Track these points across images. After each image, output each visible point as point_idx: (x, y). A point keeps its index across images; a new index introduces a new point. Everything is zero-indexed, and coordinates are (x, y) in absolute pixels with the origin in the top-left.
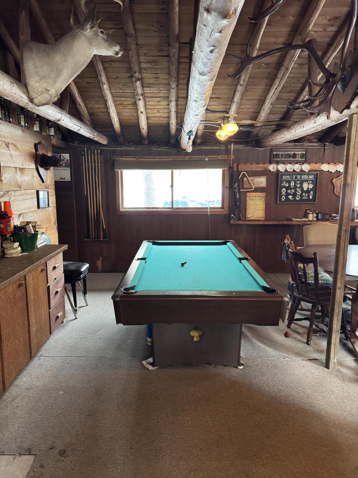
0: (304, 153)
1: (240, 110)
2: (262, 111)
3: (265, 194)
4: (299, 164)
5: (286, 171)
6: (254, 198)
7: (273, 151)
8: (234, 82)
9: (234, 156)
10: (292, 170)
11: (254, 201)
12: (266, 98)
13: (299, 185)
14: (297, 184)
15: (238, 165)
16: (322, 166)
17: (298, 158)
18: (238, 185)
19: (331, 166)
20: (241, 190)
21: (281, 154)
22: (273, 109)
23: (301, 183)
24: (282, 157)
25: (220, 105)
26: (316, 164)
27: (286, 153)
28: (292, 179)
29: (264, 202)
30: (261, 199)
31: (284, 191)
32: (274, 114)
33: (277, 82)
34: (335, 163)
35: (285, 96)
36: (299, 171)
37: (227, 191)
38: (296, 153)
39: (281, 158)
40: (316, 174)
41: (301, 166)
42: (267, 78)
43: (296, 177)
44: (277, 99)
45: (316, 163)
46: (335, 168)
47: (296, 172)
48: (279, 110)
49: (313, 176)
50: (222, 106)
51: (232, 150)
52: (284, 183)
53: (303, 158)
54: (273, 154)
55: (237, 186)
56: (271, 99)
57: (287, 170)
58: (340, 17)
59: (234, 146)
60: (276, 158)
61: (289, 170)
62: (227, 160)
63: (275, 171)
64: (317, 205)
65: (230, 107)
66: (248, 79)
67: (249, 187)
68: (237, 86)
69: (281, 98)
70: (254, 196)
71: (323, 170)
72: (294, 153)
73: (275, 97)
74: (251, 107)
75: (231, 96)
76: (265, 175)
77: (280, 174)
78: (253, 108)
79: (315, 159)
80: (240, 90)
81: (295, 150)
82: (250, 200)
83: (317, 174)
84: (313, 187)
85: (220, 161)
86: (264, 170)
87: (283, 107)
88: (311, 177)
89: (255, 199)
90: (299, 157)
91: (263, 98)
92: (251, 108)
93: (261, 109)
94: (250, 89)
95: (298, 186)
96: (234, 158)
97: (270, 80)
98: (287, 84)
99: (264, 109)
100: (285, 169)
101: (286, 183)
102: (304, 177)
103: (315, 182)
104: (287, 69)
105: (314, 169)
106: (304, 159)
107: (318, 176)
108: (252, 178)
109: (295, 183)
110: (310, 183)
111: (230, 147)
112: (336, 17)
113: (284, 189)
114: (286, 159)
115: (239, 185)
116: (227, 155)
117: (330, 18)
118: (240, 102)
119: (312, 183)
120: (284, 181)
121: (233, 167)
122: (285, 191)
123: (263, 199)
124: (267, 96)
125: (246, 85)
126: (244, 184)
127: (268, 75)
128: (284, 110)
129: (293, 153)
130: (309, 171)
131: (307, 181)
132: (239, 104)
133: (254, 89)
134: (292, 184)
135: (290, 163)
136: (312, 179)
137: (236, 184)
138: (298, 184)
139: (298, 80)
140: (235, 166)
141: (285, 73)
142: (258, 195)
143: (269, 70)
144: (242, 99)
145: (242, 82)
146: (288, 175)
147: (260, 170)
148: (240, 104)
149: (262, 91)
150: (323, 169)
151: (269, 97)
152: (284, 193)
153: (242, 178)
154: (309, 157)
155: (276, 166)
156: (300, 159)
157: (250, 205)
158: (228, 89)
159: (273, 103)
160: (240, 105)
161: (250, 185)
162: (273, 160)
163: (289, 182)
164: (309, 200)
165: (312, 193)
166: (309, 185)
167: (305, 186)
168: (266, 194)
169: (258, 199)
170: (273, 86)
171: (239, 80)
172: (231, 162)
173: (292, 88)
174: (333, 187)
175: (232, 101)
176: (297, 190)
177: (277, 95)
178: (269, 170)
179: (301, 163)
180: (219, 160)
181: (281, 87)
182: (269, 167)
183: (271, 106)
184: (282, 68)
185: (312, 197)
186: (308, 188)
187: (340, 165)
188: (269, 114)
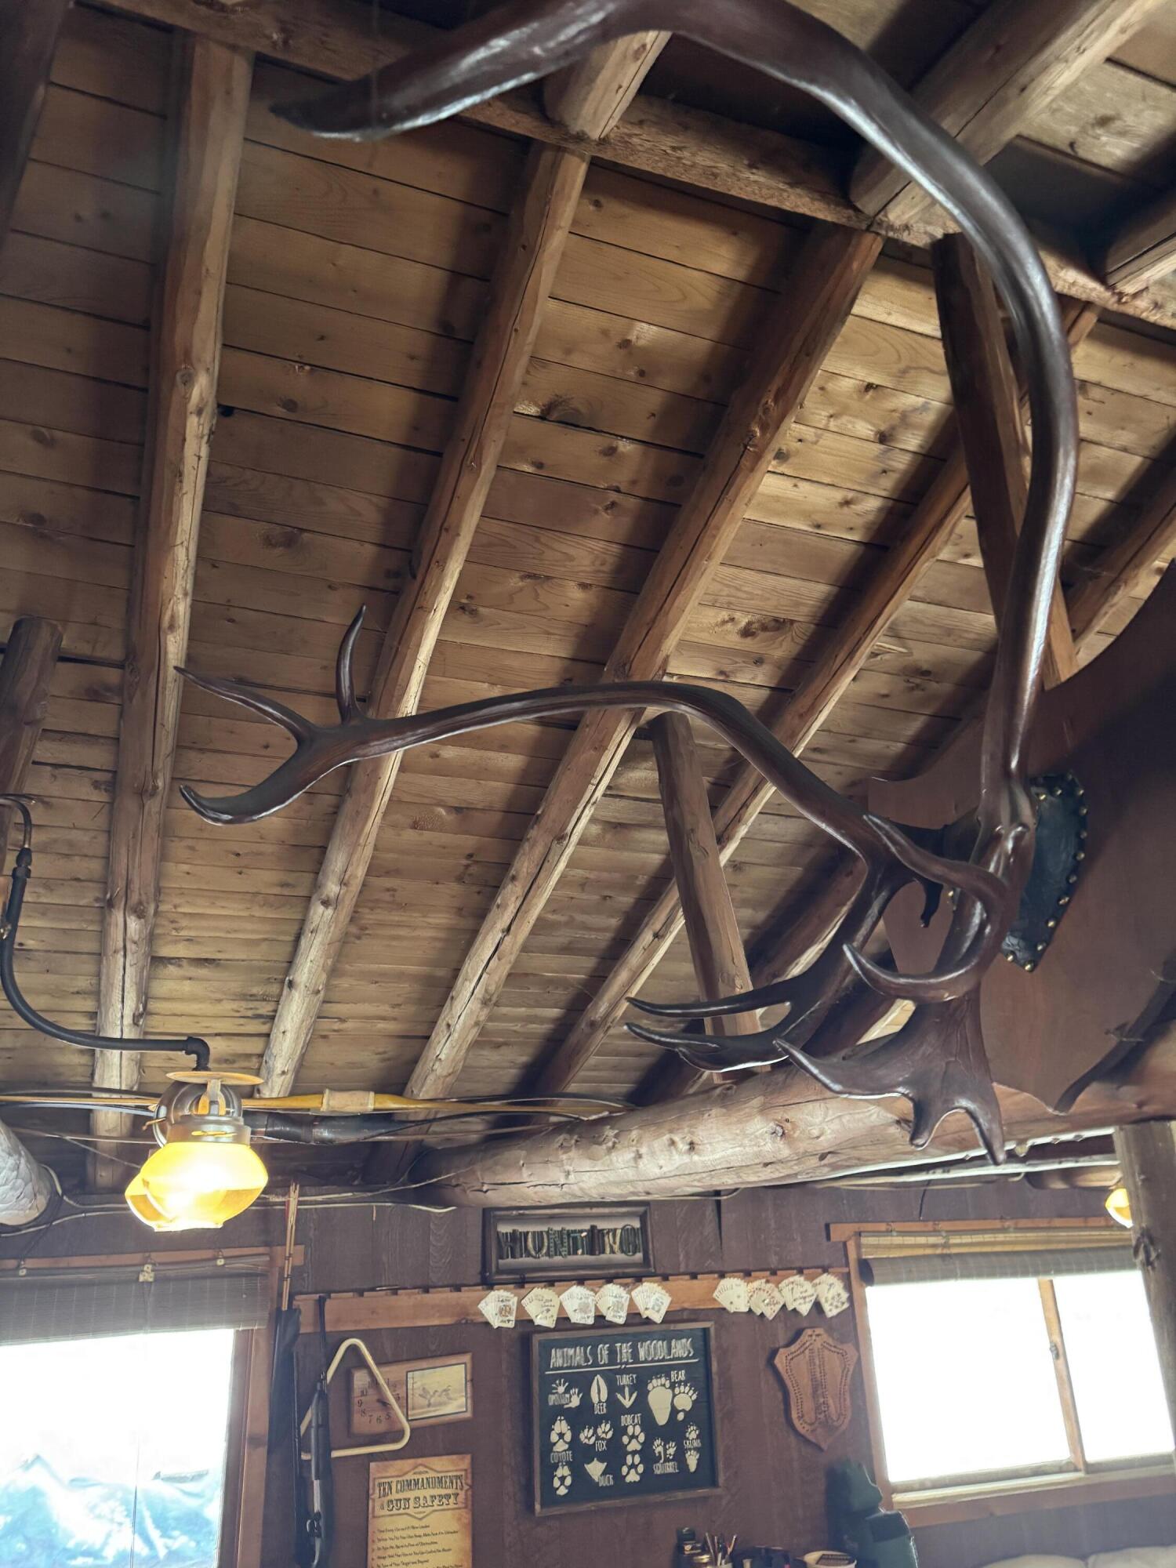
0: (637, 1224)
1: (325, 1025)
2: (439, 1034)
3: (465, 1462)
4: (621, 1285)
5: (563, 1321)
6: (411, 1495)
7: (495, 1216)
8: (293, 886)
9: (301, 1248)
10: (592, 1314)
11: (411, 1511)
12: (456, 972)
13: (631, 1396)
14: (621, 1390)
15: (321, 1304)
16: (719, 1288)
17: (612, 1251)
18: (318, 1426)
19: (756, 1284)
20: (335, 1454)
21: (534, 1233)
22: (490, 1024)
23: (640, 1388)
24: (540, 1249)
25: (218, 996)
26: (695, 1282)
27: (557, 1227)
28: (595, 1364)
29: (466, 1517)
30: (448, 1496)
31: (561, 1435)
32: (498, 1046)
33: (511, 895)
34: (774, 1273)
35: (550, 965)
36: (621, 1321)
37: (256, 1461)
38: (601, 1225)
39: (533, 1253)
40: (700, 1334)
41: (629, 1292)
42: (460, 879)
43: (612, 1353)
44: (511, 977)
45: (694, 1276)
46: (776, 1293)
47: (612, 1325)
48: (518, 1027)
49: (686, 1343)
50: (235, 1005)
51: (292, 1219)
52: (561, 1389)
53: (634, 1253)
54: (498, 1233)
55: (313, 1432)
56: (485, 975)
57: (568, 1319)
58: (792, 622)
59: (300, 1195)
60: (513, 1256)
61: (576, 1318)
62: (261, 1275)
63: (511, 1325)
64: (724, 1502)
65: (275, 1011)
66: (366, 875)
67: (381, 1428)
68: (306, 909)
69: (526, 975)
70: (409, 1483)
71: (724, 1309)
72: (593, 1228)
73: (501, 969)
74: (384, 1009)
75: (282, 952)
76: (463, 1352)
77: (537, 1339)
78: (395, 1019)
79: (687, 1255)
80: (323, 928)
81: (595, 1210)
82: (386, 1512)
83: (706, 1331)
84: (694, 1402)
85: (226, 1283)
86: (458, 1324)
87: (536, 1016)
88: (682, 1348)
89: (417, 1499)
90: (616, 1247)
91: (441, 972)
92: (384, 1018)
93: (433, 1023)
94: (381, 924)
95: (627, 1402)
96: (299, 1261)
97: (475, 889)
98: (554, 912)
99: (449, 1026)
100: (559, 1313)
101: (567, 1391)
102: (651, 1351)
103: (700, 1374)
104: (561, 837)
105: (686, 1305)
106: (639, 1256)
107: (713, 1343)
108: (396, 1371)
109: (614, 1388)
110: (680, 1383)
111: (283, 1203)
112: (776, 620)
113: (561, 1426)
114: (558, 1259)
115: (324, 1425)
116: (267, 1244)
117: (749, 623)
118: (328, 986)
119: (690, 1380)
120: (560, 1376)
121: (293, 1310)
122: (568, 1437)
123: (457, 1495)
124: (461, 962)
125: (357, 905)
126: (356, 1408)
127: (465, 862)
128: (543, 1028)
129: (586, 1226)
130: (670, 1317)
131: (664, 1371)
132: (322, 993)
133: (399, 925)
134: (599, 1391)
135: (581, 1281)
136: (687, 1358)
137: (309, 1416)
138: (627, 1389)
139: (605, 898)
140: (306, 1304)
141: (550, 857)
142: (431, 1474)
143: (469, 842)
144: (334, 972)
145: (332, 888)
146: (573, 1343)
147: (436, 1322)
148: (326, 998)
149: (435, 939)
150: (726, 1304)
151: (474, 966)
152: (561, 1447)
153: (345, 1375)
154: (656, 1245)
155: (515, 1299)
156: (620, 1257)
157: (389, 1543)
158: (263, 920)
159: (494, 999)
160: (324, 1002)
161: (389, 1417)
162: (497, 1263)
163: (581, 1381)
164: (683, 1479)
165: (693, 1435)
166: (677, 1391)
167: (663, 1400)
168: (473, 1459)
169: (433, 1497)
170: (490, 917)
171: (316, 879)
172: (286, 1286)
173: (579, 934)
174: (780, 1395)
175: (283, 982)
176: (626, 1427)
177: (513, 958)
178: (481, 1320)
179: (629, 1280)
180: (219, 1275)
181: (532, 922)
182: (482, 1306)
183: (482, 1009)
184: (533, 833)
185: (699, 1460)
186: (674, 1411)
187: (791, 1279)
188: (476, 1044)
